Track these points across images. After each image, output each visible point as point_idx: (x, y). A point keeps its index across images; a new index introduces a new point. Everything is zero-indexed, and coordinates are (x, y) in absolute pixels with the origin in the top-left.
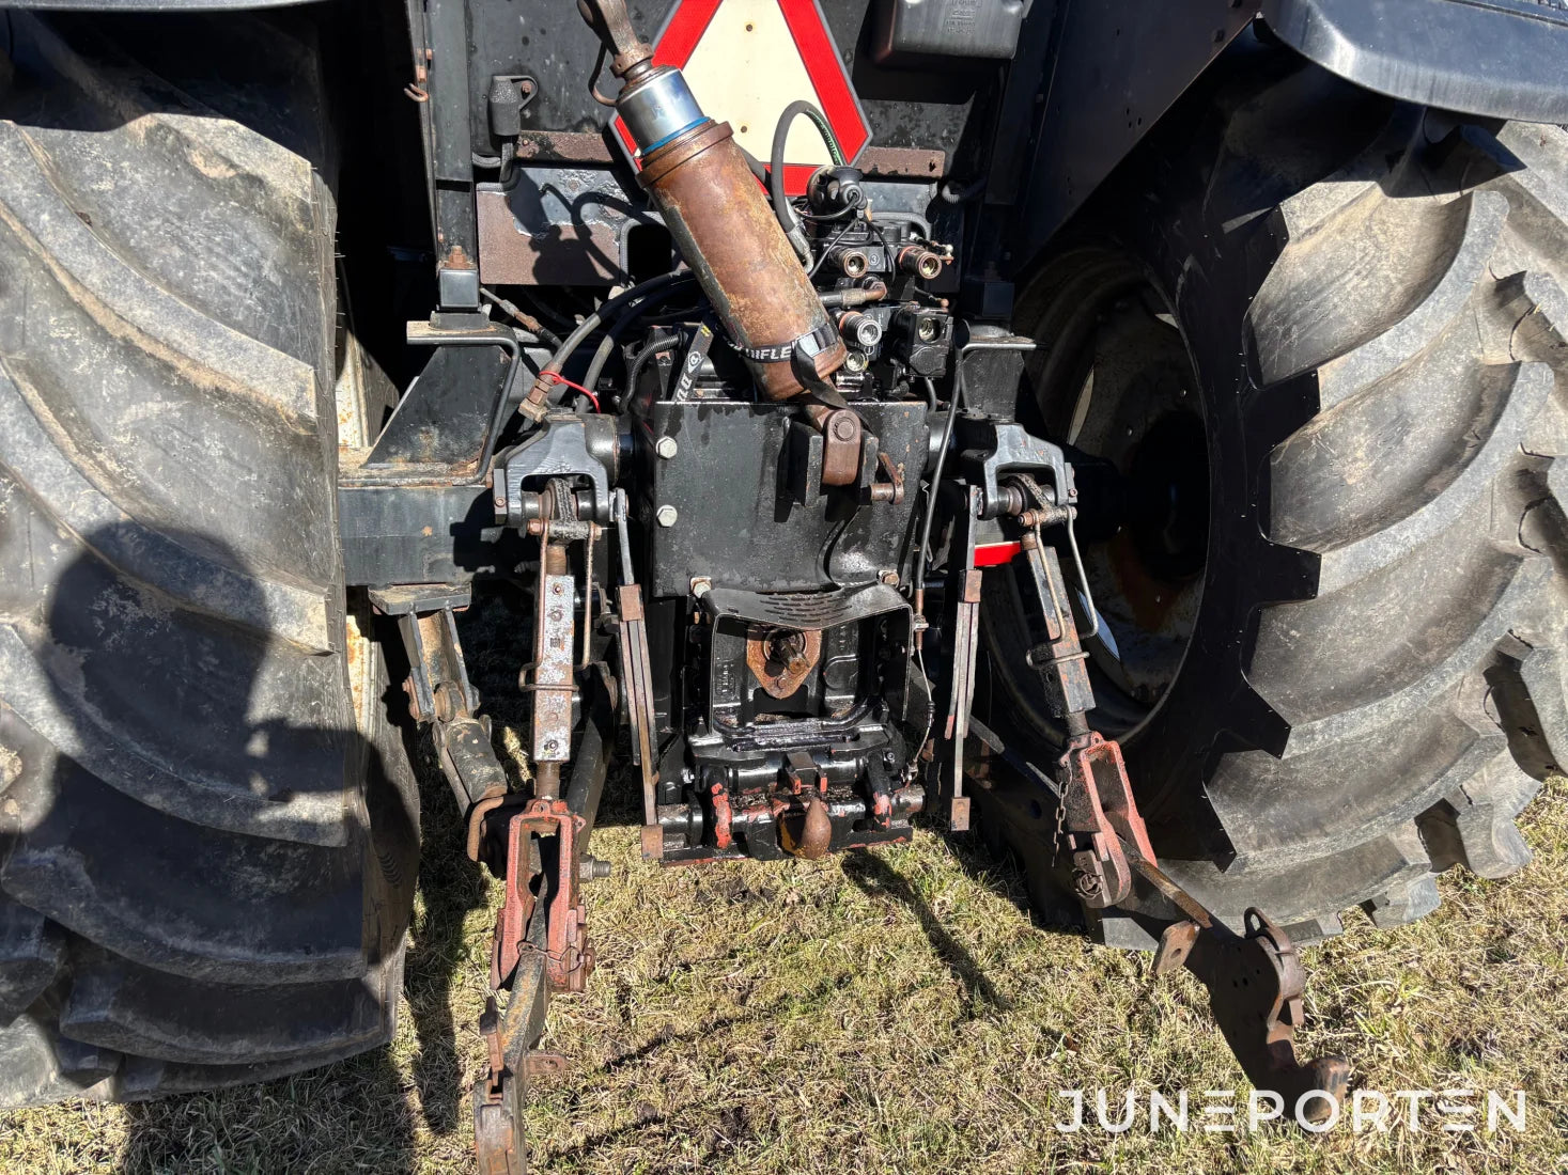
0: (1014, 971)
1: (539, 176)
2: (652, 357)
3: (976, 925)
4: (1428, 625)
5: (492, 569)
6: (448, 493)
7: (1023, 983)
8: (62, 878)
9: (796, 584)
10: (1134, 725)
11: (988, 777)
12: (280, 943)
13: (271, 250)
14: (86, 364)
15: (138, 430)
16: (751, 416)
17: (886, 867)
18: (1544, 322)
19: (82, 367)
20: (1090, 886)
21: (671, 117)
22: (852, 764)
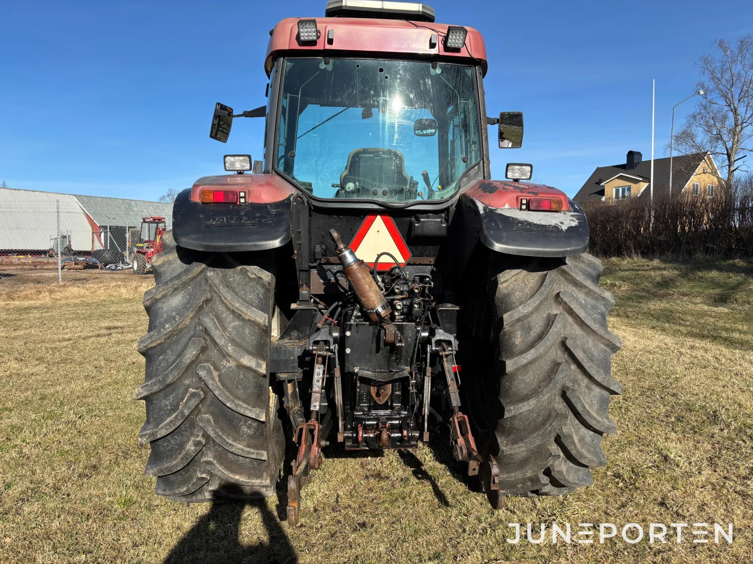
1: (326, 267)
2: (347, 312)
4: (541, 382)
5: (308, 369)
6: (298, 348)
8: (208, 421)
9: (382, 370)
12: (248, 446)
13: (261, 291)
14: (226, 315)
15: (233, 328)
16: (370, 326)
18: (566, 304)
19: (224, 315)
20: (456, 454)
21: (350, 259)
22: (397, 422)
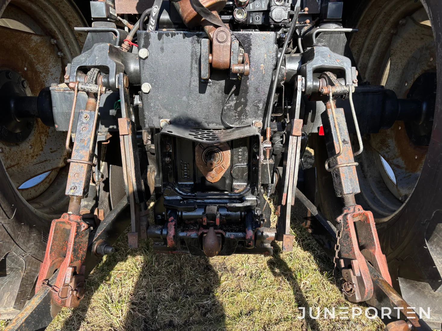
0: (330, 320)
3: (318, 295)
7: (334, 327)
9: (211, 126)
10: (395, 211)
11: (311, 227)
16: (184, 38)
17: (285, 264)
20: (349, 289)
